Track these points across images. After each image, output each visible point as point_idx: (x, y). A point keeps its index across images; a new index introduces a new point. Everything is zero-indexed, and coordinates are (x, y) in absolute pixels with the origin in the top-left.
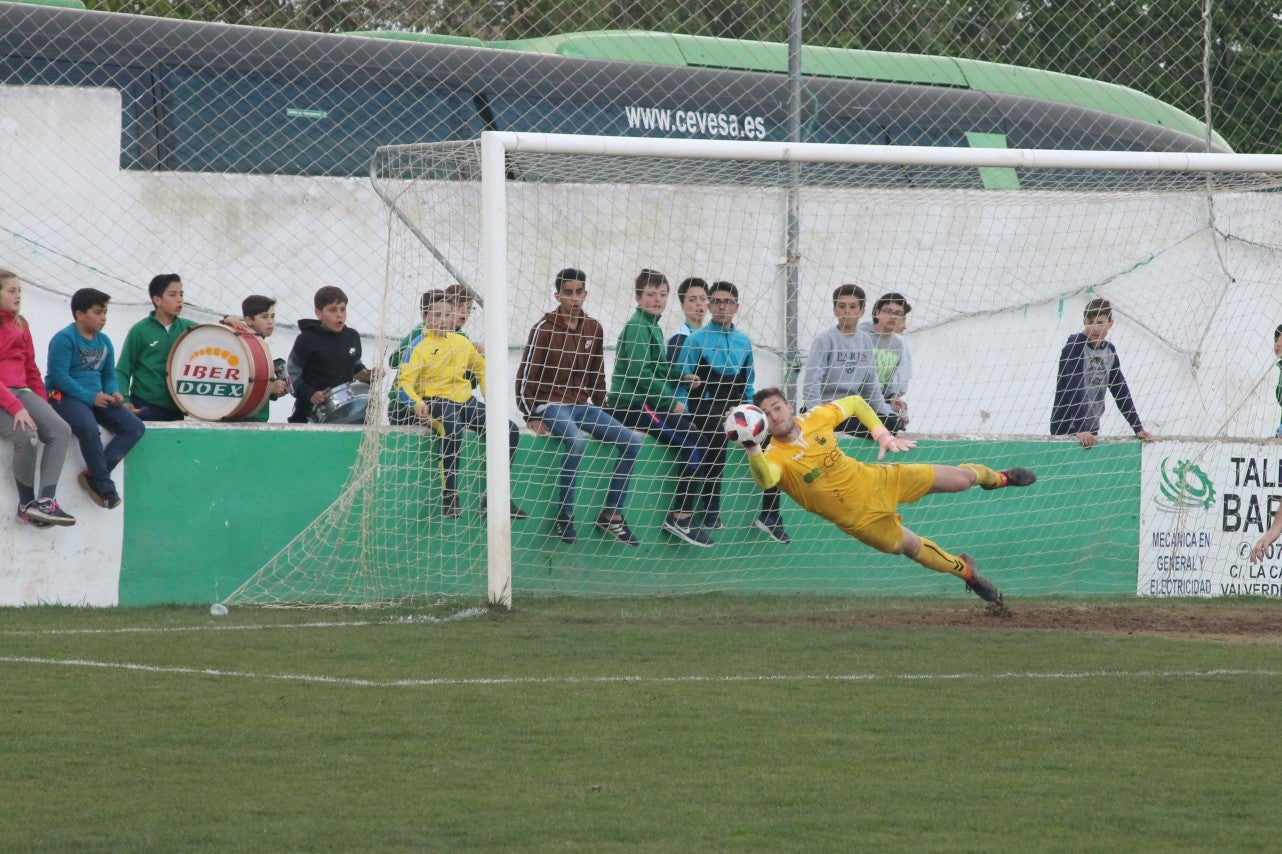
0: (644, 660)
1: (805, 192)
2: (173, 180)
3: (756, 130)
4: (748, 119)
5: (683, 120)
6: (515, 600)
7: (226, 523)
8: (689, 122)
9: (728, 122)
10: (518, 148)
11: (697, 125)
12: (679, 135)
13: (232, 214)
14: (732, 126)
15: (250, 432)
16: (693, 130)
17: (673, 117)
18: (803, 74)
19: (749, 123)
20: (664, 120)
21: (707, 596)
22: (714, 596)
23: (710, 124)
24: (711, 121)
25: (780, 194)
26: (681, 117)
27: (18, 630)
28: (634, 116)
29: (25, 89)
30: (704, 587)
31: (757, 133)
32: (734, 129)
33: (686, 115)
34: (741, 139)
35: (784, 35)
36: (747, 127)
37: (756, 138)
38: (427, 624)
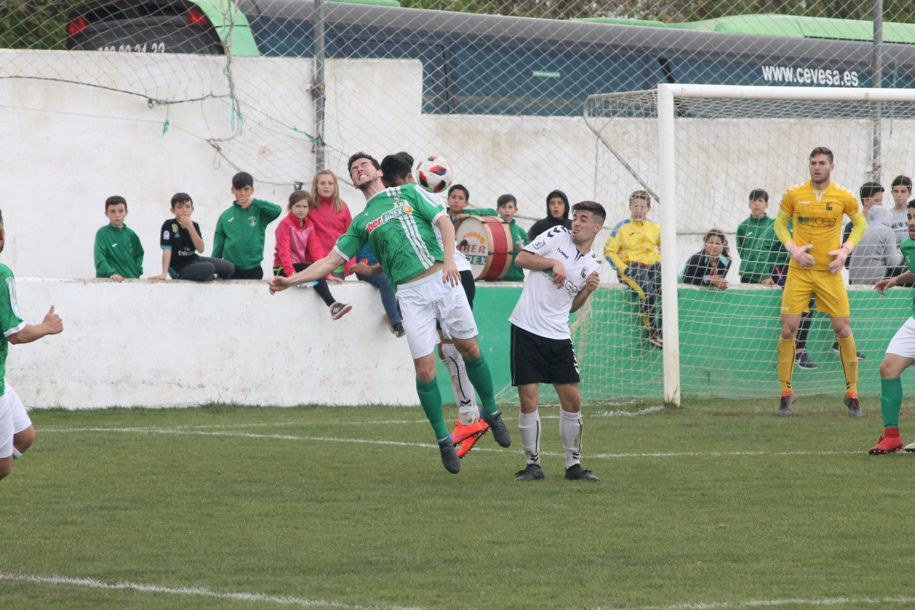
0: (768, 441)
1: (885, 122)
2: (455, 120)
3: (852, 80)
4: (847, 73)
5: (802, 75)
6: (682, 400)
7: (491, 350)
8: (805, 75)
9: (833, 76)
10: (683, 95)
11: (811, 78)
12: (797, 84)
13: (496, 144)
14: (835, 78)
15: (505, 288)
16: (808, 81)
17: (794, 73)
18: (884, 42)
19: (847, 76)
20: (789, 74)
21: (816, 397)
22: (820, 397)
23: (820, 77)
24: (820, 75)
25: (867, 124)
26: (800, 73)
27: (352, 421)
28: (767, 73)
29: (346, 61)
30: (813, 392)
31: (853, 83)
32: (837, 81)
33: (803, 70)
34: (840, 86)
35: (872, 16)
36: (846, 78)
37: (852, 86)
38: (622, 417)
